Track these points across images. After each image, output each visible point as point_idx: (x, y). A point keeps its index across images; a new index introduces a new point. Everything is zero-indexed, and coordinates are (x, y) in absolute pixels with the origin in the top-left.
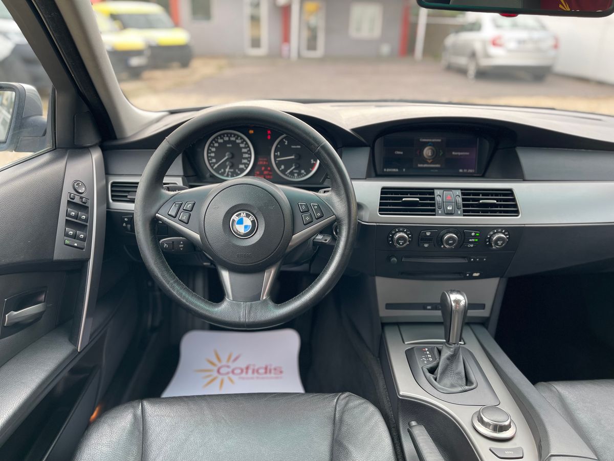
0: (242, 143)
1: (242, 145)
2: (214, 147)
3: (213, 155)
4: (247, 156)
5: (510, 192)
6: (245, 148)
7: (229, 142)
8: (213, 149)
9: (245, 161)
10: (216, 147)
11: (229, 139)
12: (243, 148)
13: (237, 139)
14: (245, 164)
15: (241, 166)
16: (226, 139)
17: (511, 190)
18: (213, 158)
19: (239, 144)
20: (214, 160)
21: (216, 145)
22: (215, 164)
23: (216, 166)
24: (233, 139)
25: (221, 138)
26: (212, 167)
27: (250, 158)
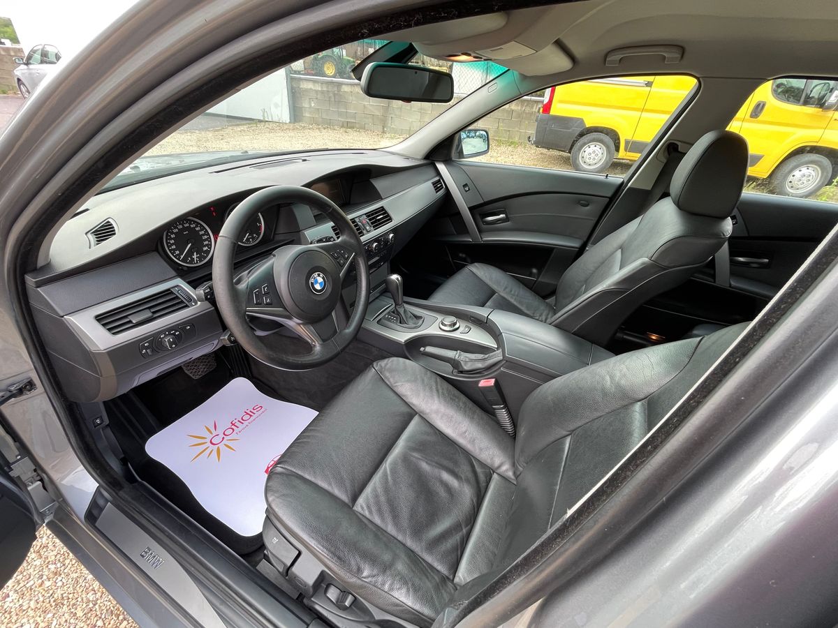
0: (197, 226)
1: (198, 229)
2: (171, 239)
3: (174, 247)
4: (206, 237)
5: (382, 209)
6: (201, 230)
7: (185, 229)
8: (172, 242)
9: (207, 242)
10: (173, 239)
11: (183, 226)
12: (199, 231)
13: (190, 224)
14: (207, 245)
15: (205, 249)
16: (181, 227)
17: (382, 207)
18: (174, 250)
19: (194, 228)
20: (177, 252)
21: (173, 236)
22: (179, 255)
23: (182, 257)
24: (187, 225)
25: (176, 228)
26: (179, 259)
27: (210, 237)
